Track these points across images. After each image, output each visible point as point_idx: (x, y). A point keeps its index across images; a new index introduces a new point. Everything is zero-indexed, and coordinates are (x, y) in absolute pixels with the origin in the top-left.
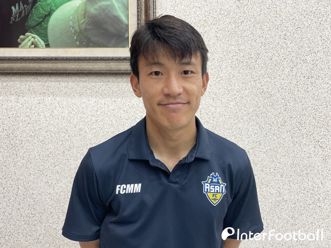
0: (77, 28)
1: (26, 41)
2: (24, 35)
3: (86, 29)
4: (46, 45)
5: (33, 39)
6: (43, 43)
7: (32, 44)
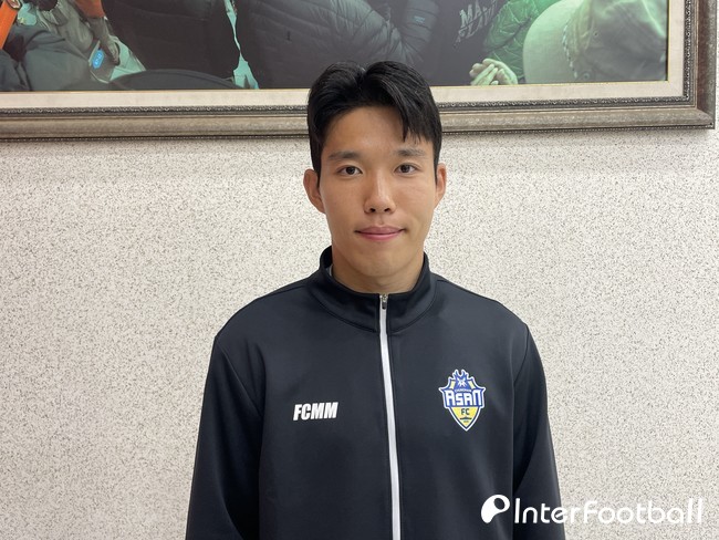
0: (575, 48)
1: (485, 72)
2: (481, 63)
3: (590, 49)
4: (519, 80)
5: (496, 69)
6: (513, 76)
7: (495, 78)
